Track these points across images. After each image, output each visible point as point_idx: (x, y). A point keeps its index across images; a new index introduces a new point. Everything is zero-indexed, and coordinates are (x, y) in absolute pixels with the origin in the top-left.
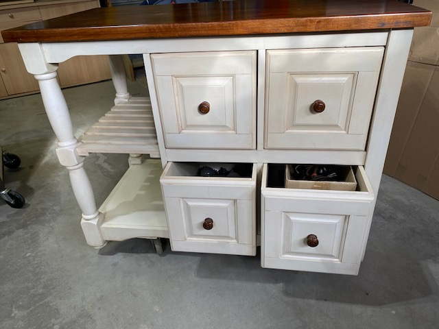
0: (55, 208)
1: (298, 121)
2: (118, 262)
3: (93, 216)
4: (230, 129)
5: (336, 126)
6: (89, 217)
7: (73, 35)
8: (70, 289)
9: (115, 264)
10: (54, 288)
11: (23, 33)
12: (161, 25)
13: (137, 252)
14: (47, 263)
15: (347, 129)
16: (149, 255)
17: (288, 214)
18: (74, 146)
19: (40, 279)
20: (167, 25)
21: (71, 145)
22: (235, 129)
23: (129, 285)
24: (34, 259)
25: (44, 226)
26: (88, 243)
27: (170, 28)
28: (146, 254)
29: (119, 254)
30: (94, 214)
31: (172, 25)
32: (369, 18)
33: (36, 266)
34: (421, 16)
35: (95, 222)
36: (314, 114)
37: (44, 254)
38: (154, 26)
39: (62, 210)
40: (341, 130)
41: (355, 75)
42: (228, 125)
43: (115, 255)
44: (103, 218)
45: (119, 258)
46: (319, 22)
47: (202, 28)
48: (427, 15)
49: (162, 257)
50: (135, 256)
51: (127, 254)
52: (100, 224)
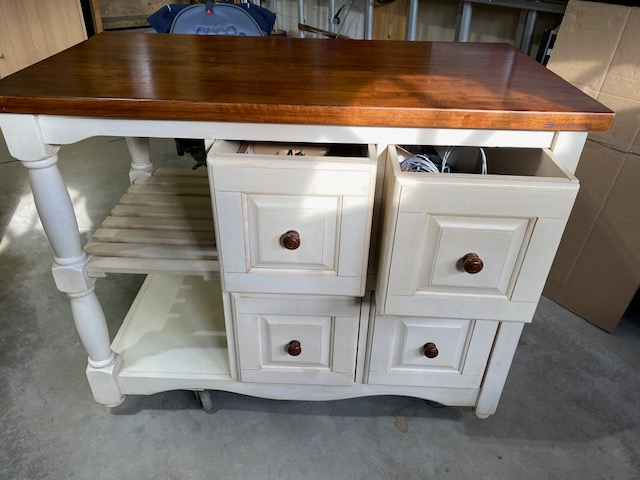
0: (29, 336)
2: (143, 426)
3: (106, 362)
4: (328, 269)
6: (101, 364)
8: (72, 475)
9: (140, 430)
10: (45, 475)
11: (8, 100)
12: (239, 105)
13: (172, 408)
14: (29, 432)
15: (510, 293)
16: (191, 412)
18: (83, 264)
19: (21, 460)
20: (248, 105)
22: (336, 268)
23: (166, 463)
24: (6, 427)
25: (15, 367)
26: (97, 400)
27: (253, 109)
28: (186, 411)
29: (145, 412)
30: (108, 358)
31: (255, 106)
32: (534, 117)
33: (10, 438)
34: (600, 118)
35: (110, 371)
37: (21, 417)
38: (228, 104)
39: (41, 339)
40: (501, 294)
41: (532, 221)
42: (325, 263)
43: (138, 414)
45: (144, 417)
46: (468, 116)
47: (302, 112)
48: (608, 118)
49: (211, 415)
50: (170, 414)
51: (156, 411)
52: (116, 372)
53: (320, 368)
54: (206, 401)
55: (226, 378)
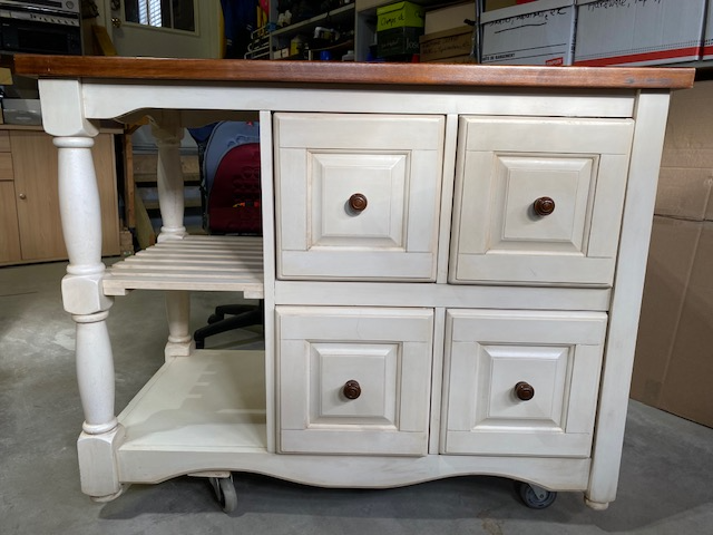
1: (510, 234)
3: (105, 427)
4: (395, 245)
5: (567, 244)
6: (98, 428)
7: (148, 69)
15: (585, 249)
17: (485, 348)
18: (100, 276)
21: (94, 273)
22: (404, 245)
26: (85, 490)
29: (146, 516)
30: (109, 422)
34: (680, 72)
35: (109, 439)
36: (535, 220)
40: (577, 251)
41: (595, 159)
42: (393, 238)
43: (136, 519)
44: (124, 434)
46: (542, 73)
48: (688, 72)
49: (235, 519)
50: (179, 518)
51: (160, 515)
52: (117, 443)
53: (383, 427)
54: (230, 493)
55: (261, 451)
